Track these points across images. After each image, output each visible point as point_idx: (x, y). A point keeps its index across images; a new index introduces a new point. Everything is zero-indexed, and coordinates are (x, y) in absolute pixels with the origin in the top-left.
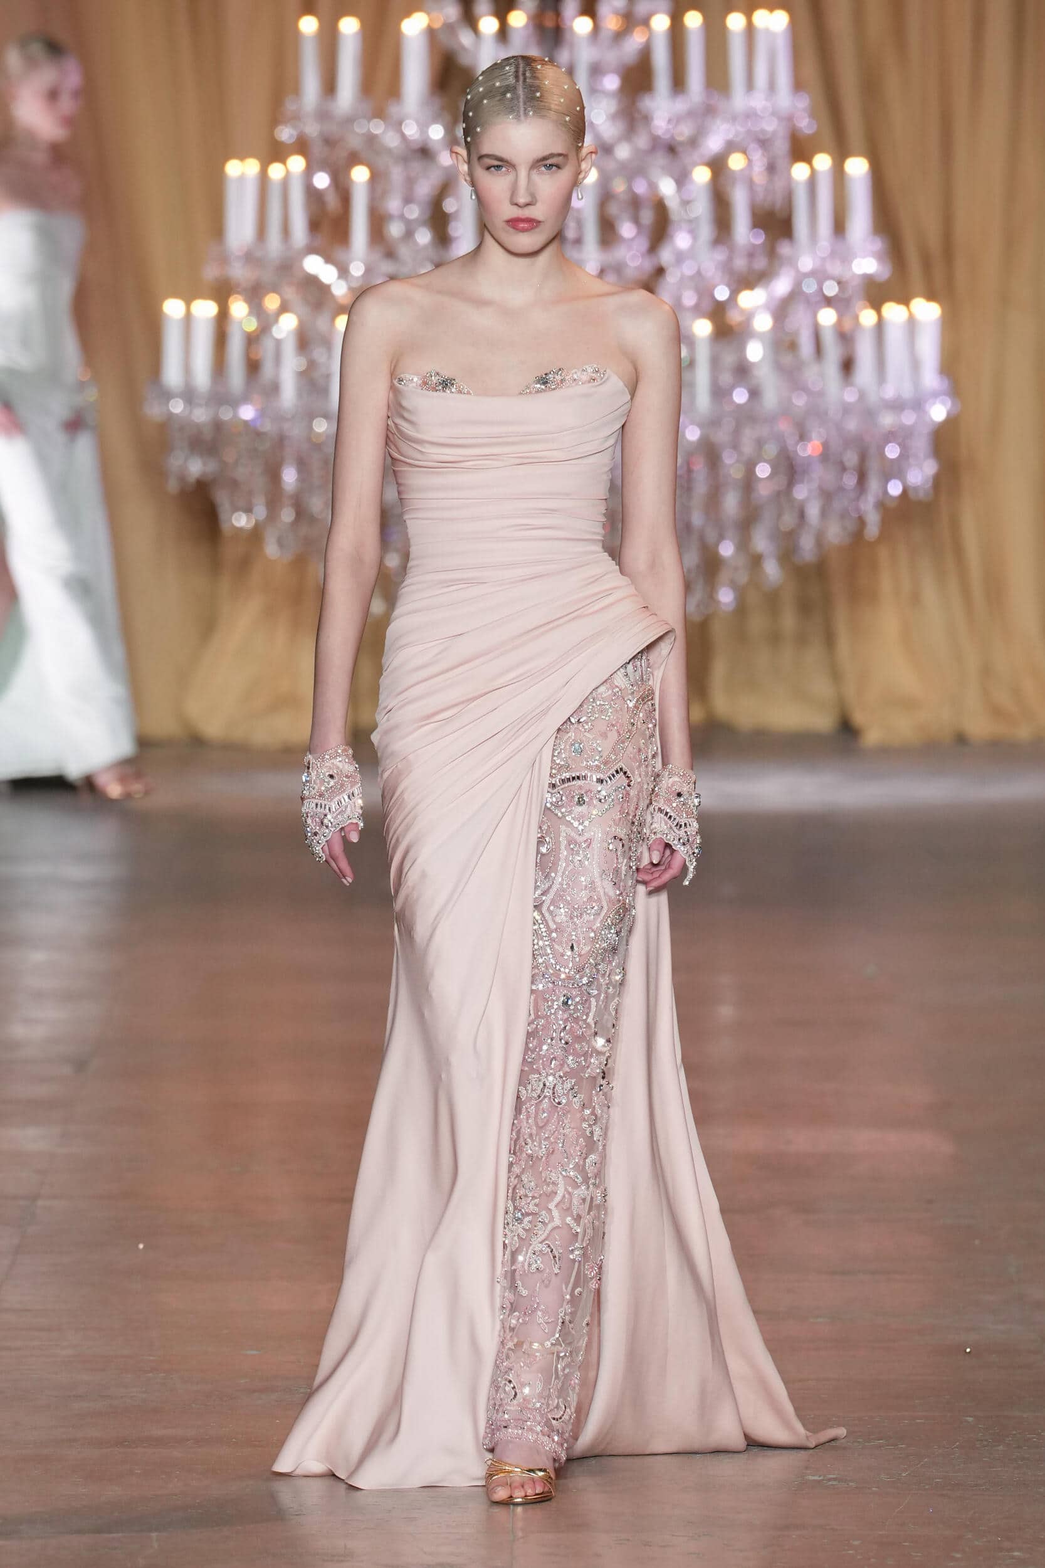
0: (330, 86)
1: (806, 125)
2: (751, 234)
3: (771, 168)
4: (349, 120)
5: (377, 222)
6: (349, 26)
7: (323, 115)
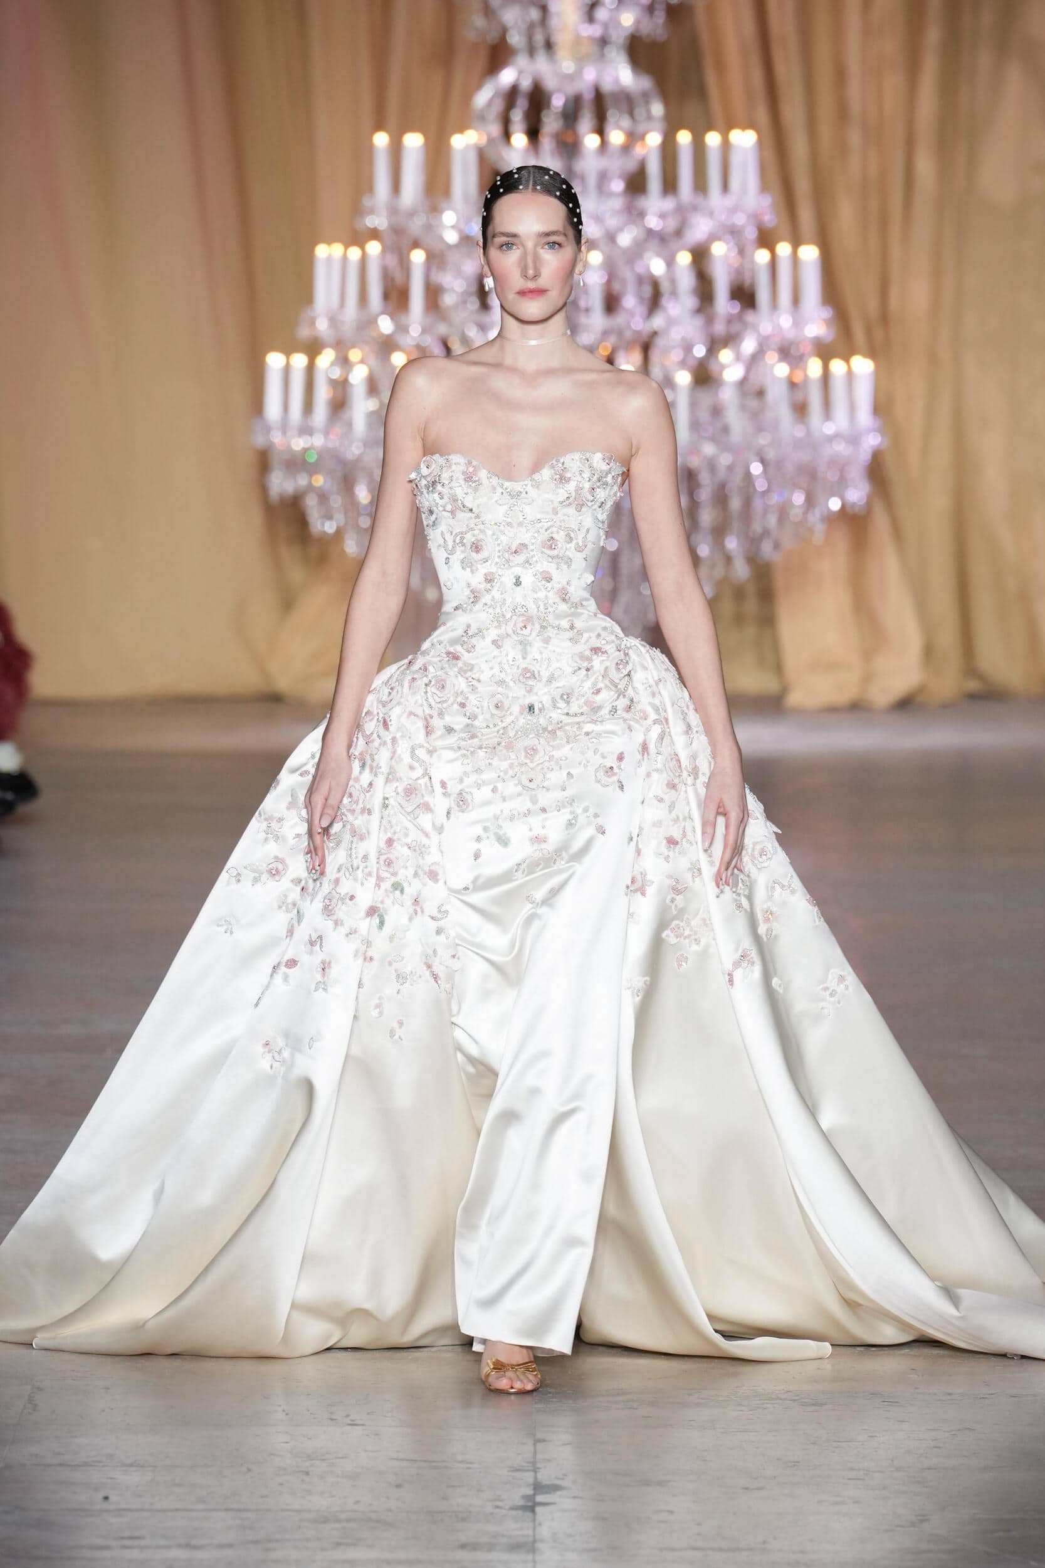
0: (396, 186)
1: (769, 219)
2: (729, 305)
3: (741, 252)
4: (411, 214)
5: (433, 293)
6: (413, 141)
7: (393, 211)
